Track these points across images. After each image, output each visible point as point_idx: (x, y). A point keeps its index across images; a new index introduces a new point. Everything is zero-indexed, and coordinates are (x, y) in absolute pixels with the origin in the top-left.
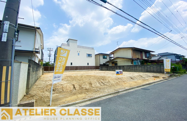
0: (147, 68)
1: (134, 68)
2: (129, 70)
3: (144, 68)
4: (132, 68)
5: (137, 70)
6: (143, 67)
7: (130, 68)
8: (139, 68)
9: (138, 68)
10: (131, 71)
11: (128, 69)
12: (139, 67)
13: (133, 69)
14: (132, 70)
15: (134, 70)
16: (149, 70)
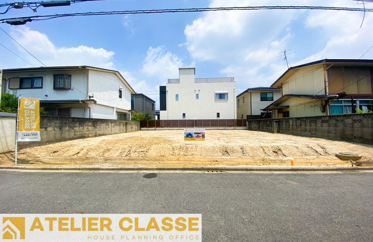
0: (345, 125)
1: (310, 125)
2: (299, 129)
3: (336, 126)
4: (305, 125)
5: (316, 130)
6: (334, 122)
7: (301, 125)
8: (322, 126)
9: (319, 125)
10: (303, 133)
11: (297, 128)
12: (323, 122)
13: (308, 127)
14: (306, 131)
15: (310, 131)
16: (348, 132)
